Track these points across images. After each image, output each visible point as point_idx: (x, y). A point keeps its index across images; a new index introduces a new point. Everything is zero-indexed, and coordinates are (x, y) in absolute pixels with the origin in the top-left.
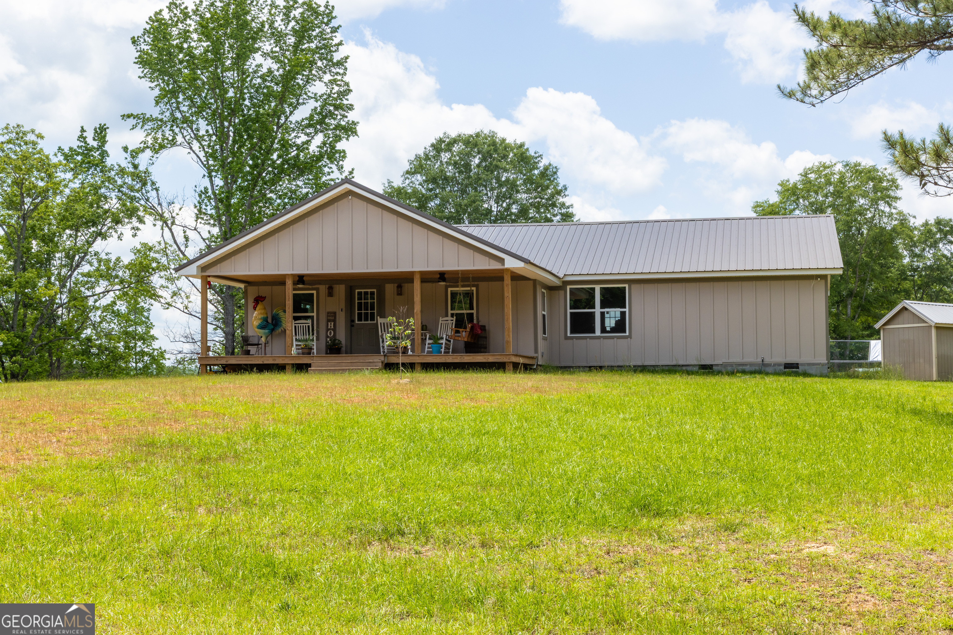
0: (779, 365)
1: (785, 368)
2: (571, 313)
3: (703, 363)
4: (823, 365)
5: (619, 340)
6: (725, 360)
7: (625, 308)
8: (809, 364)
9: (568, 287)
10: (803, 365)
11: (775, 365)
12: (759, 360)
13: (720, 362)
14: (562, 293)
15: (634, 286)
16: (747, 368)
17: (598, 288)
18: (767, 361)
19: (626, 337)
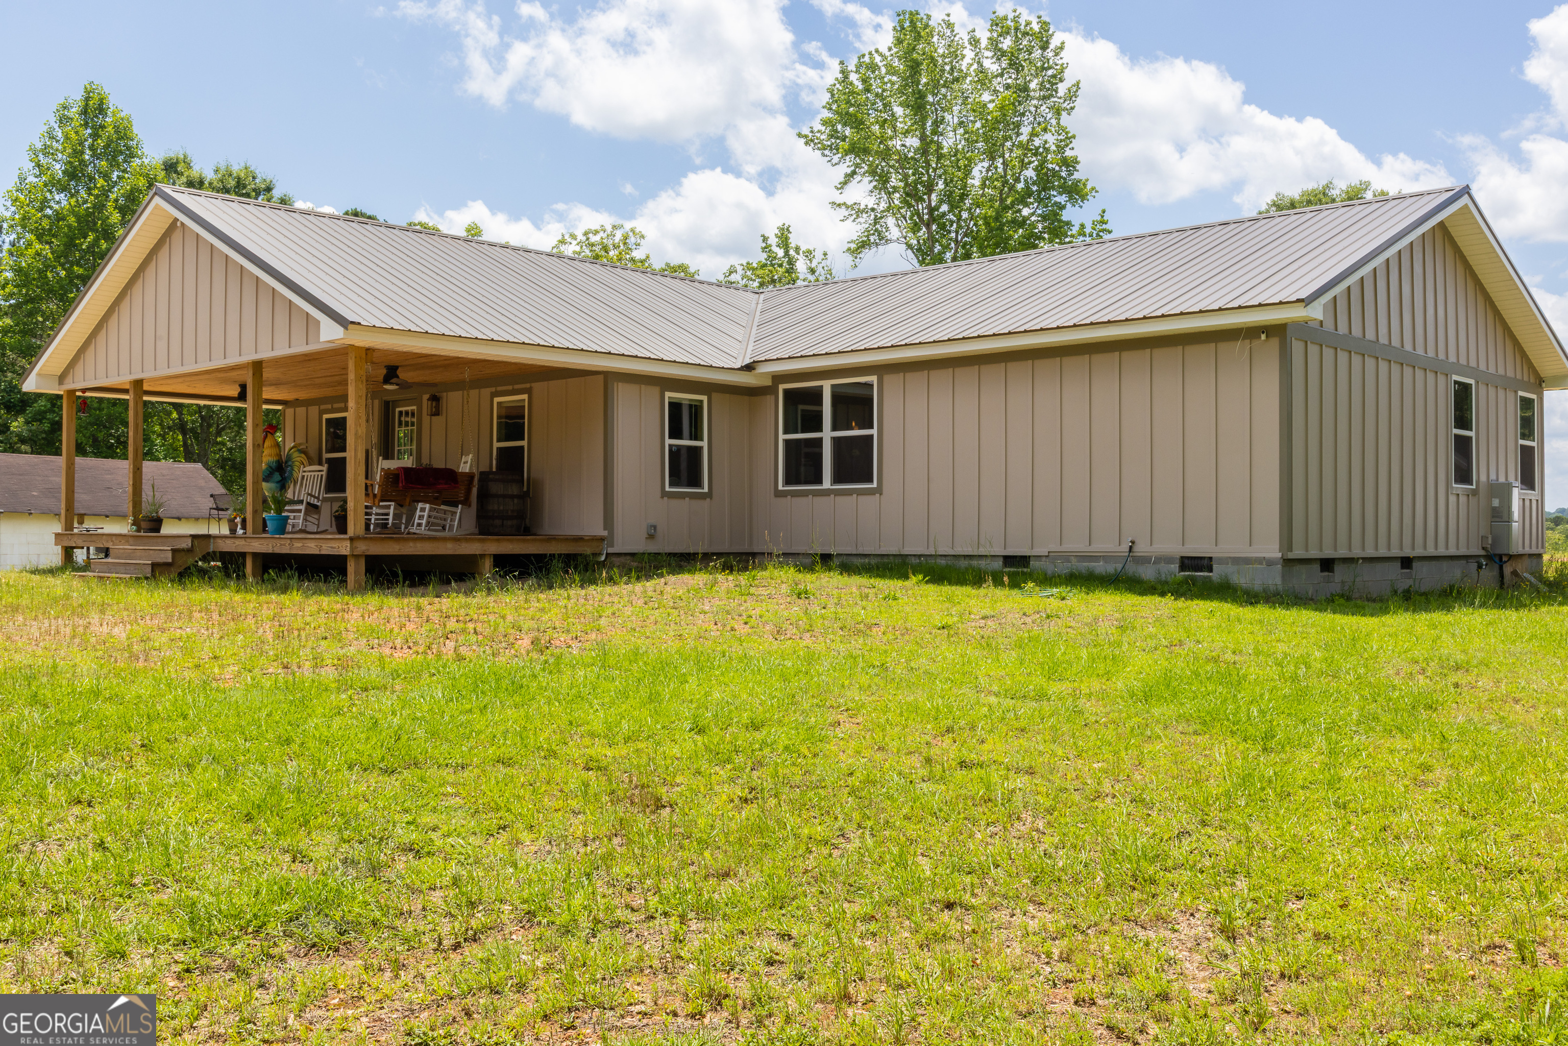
0: (1168, 560)
1: (1183, 567)
2: (787, 442)
3: (1010, 552)
4: (1270, 563)
5: (862, 499)
6: (1054, 547)
7: (872, 427)
8: (1236, 561)
9: (782, 387)
10: (1223, 561)
11: (1159, 560)
12: (1125, 547)
13: (1042, 551)
14: (770, 399)
15: (887, 378)
16: (1100, 567)
17: (827, 387)
18: (1142, 549)
19: (871, 492)
